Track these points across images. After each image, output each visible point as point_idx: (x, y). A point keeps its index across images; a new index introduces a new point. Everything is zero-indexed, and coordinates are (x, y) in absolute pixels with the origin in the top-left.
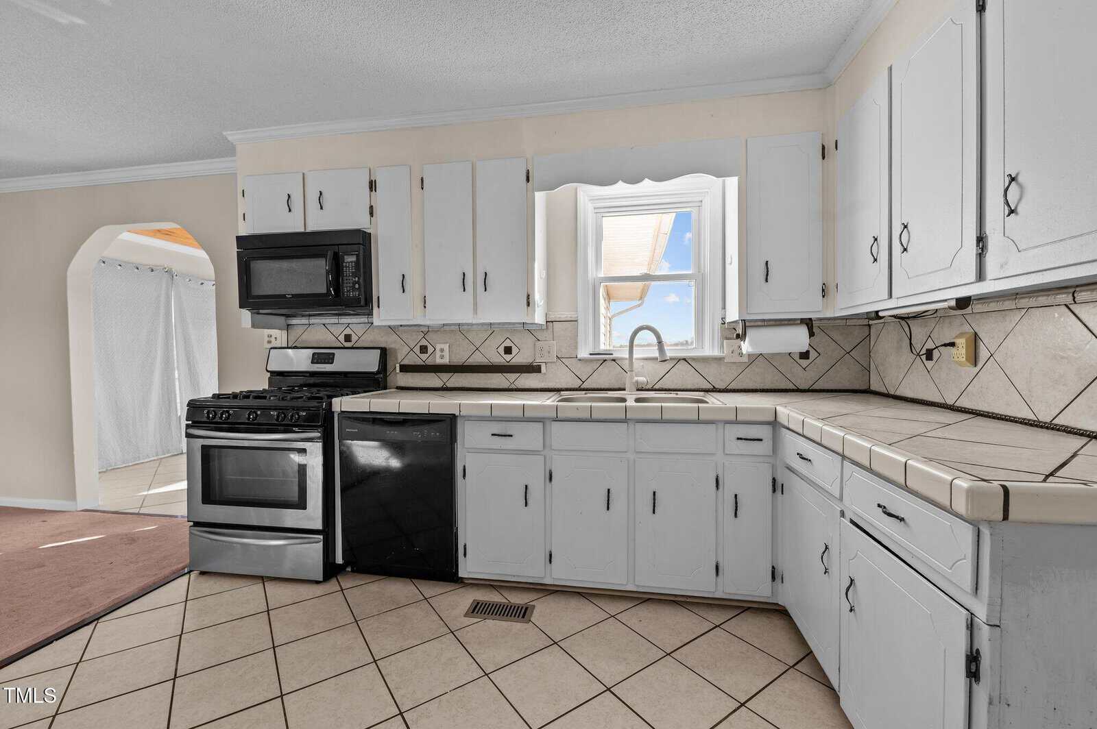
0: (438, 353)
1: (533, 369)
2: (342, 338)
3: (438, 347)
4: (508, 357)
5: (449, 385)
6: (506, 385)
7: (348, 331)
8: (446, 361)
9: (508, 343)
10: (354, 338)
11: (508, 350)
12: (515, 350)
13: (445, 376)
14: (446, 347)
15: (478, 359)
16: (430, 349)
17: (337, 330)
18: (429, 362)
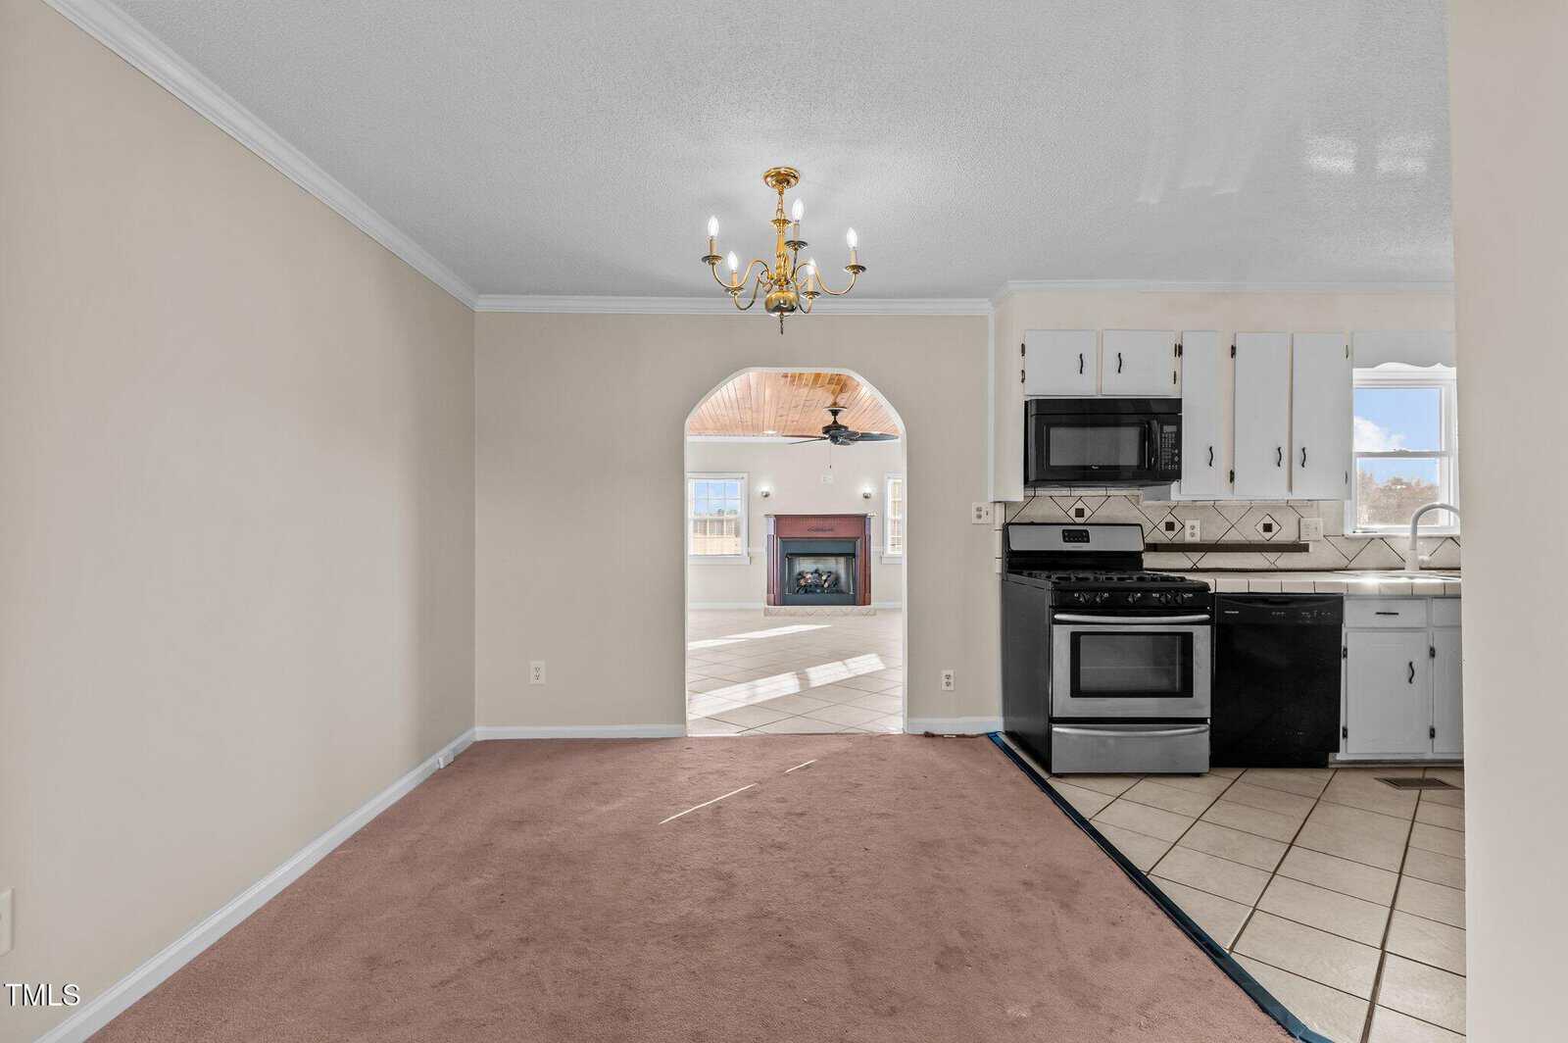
0: (1188, 531)
1: (1300, 548)
2: (1072, 513)
3: (1188, 524)
4: (1268, 535)
5: (1200, 565)
6: (1266, 565)
7: (1080, 505)
8: (1197, 539)
9: (1268, 521)
10: (1087, 513)
11: (1268, 528)
12: (1275, 528)
13: (1195, 556)
14: (1197, 523)
15: (1233, 537)
16: (1178, 526)
17: (1066, 503)
18: (1177, 540)
